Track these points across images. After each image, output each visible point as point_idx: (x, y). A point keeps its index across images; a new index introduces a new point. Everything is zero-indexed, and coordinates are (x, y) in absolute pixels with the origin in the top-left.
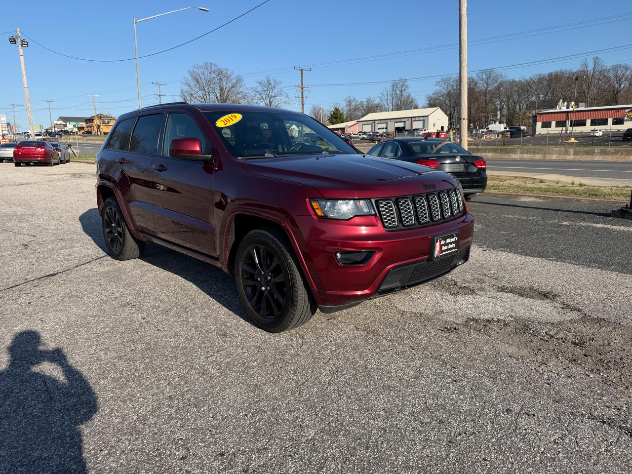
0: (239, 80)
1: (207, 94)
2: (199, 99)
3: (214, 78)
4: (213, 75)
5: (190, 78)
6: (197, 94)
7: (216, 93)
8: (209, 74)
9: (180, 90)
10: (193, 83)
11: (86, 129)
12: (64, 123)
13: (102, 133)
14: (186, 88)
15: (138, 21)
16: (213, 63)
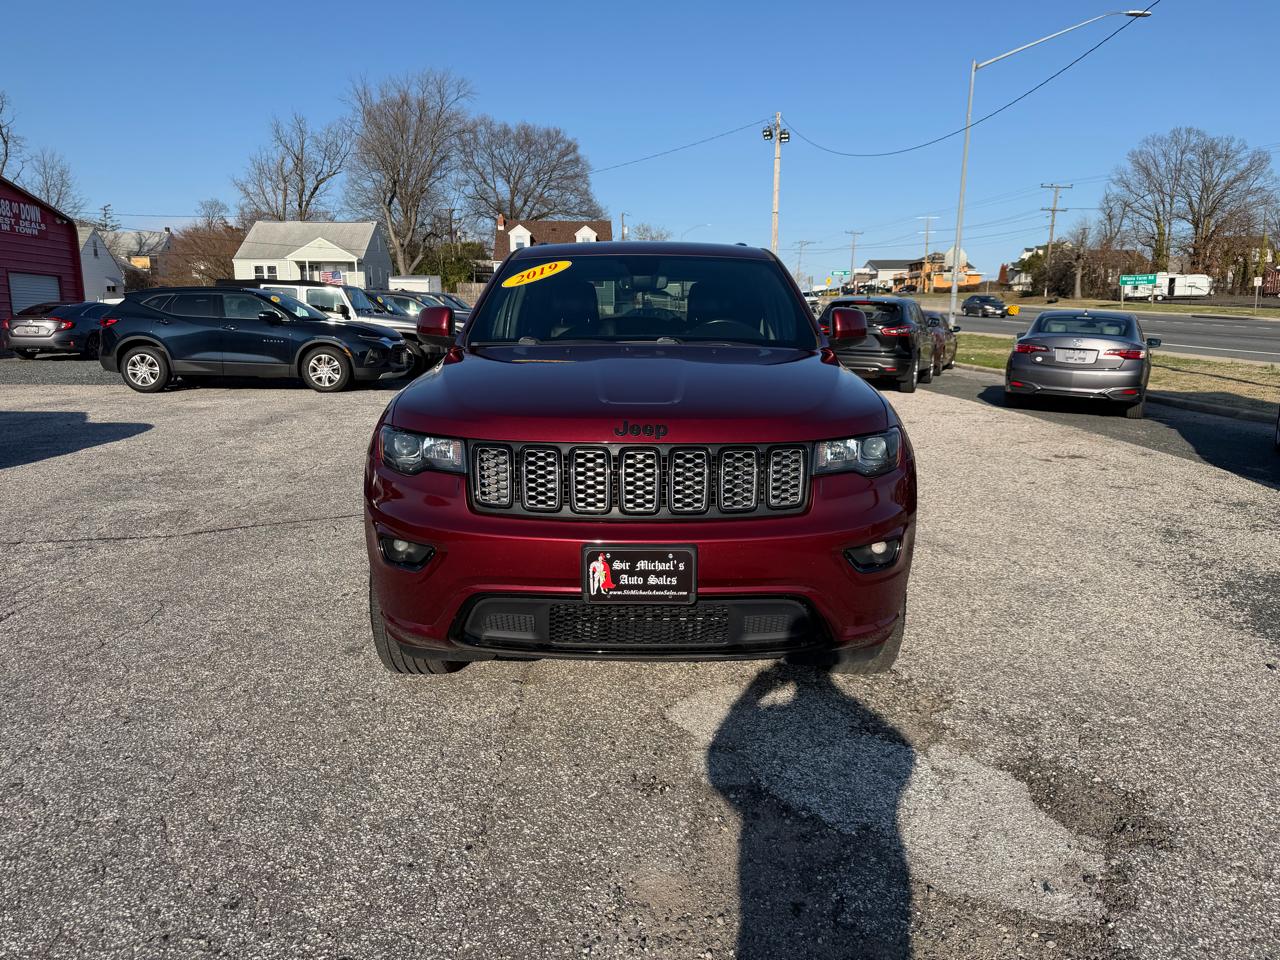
0: (1259, 161)
1: (1168, 199)
2: (1146, 213)
3: (1190, 163)
4: (1189, 156)
5: (1129, 166)
6: (1142, 201)
7: (1189, 196)
8: (1179, 155)
9: (1102, 196)
10: (1134, 179)
11: (908, 283)
12: (875, 272)
13: (932, 289)
14: (1116, 190)
15: (981, 65)
16: (1195, 128)
